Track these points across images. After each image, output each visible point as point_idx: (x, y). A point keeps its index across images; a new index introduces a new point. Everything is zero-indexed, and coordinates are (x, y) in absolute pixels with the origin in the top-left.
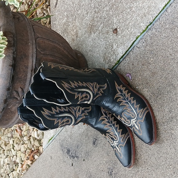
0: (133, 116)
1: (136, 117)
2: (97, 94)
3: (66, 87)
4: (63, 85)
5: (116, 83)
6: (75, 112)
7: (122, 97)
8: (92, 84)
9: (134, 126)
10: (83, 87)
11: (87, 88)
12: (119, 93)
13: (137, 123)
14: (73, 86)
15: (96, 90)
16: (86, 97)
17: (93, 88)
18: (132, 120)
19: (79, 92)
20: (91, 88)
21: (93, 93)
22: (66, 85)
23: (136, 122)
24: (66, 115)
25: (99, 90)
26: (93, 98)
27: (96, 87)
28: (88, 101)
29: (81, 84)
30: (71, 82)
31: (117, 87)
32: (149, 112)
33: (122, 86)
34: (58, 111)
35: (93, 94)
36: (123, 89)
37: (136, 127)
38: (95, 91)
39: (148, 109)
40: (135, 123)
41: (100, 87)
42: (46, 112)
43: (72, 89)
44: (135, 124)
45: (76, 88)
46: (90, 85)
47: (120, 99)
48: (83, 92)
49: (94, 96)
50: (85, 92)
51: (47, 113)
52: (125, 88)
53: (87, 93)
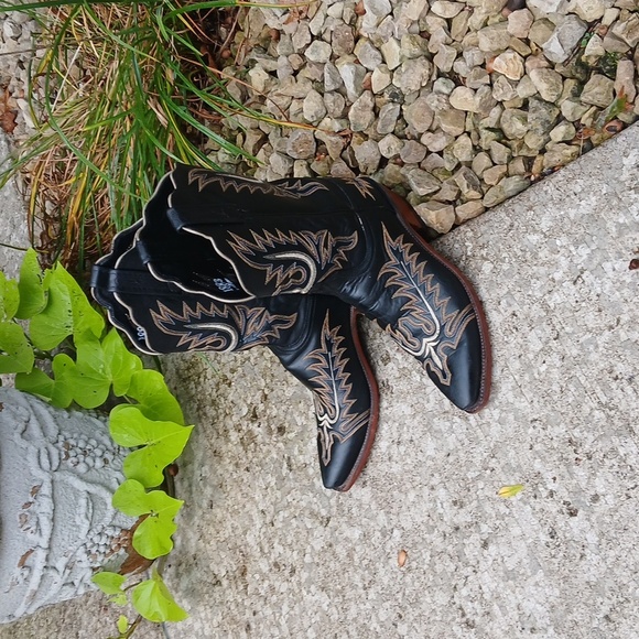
0: (428, 328)
1: (438, 332)
2: (329, 265)
3: (243, 252)
4: (232, 244)
5: (385, 230)
6: (247, 320)
7: (399, 273)
8: (315, 237)
9: (430, 356)
10: (289, 248)
11: (301, 248)
12: (394, 260)
13: (439, 349)
14: (261, 246)
15: (326, 254)
16: (297, 275)
17: (317, 247)
18: (425, 340)
19: (277, 263)
20: (312, 249)
21: (316, 262)
22: (240, 245)
23: (435, 348)
24: (219, 327)
25: (334, 252)
26: (318, 278)
27: (326, 246)
28: (303, 286)
29: (282, 238)
30: (254, 234)
31: (389, 242)
32: (475, 319)
33: (401, 238)
34: (198, 314)
35: (318, 266)
36: (405, 248)
37: (437, 359)
38: (323, 256)
39: (472, 311)
40: (432, 349)
41: (339, 244)
42: (162, 315)
43: (258, 256)
44: (433, 352)
45: (271, 251)
46: (309, 239)
47: (394, 280)
48: (289, 262)
49: (320, 273)
50: (293, 260)
51: (165, 318)
52: (410, 245)
53: (301, 263)
